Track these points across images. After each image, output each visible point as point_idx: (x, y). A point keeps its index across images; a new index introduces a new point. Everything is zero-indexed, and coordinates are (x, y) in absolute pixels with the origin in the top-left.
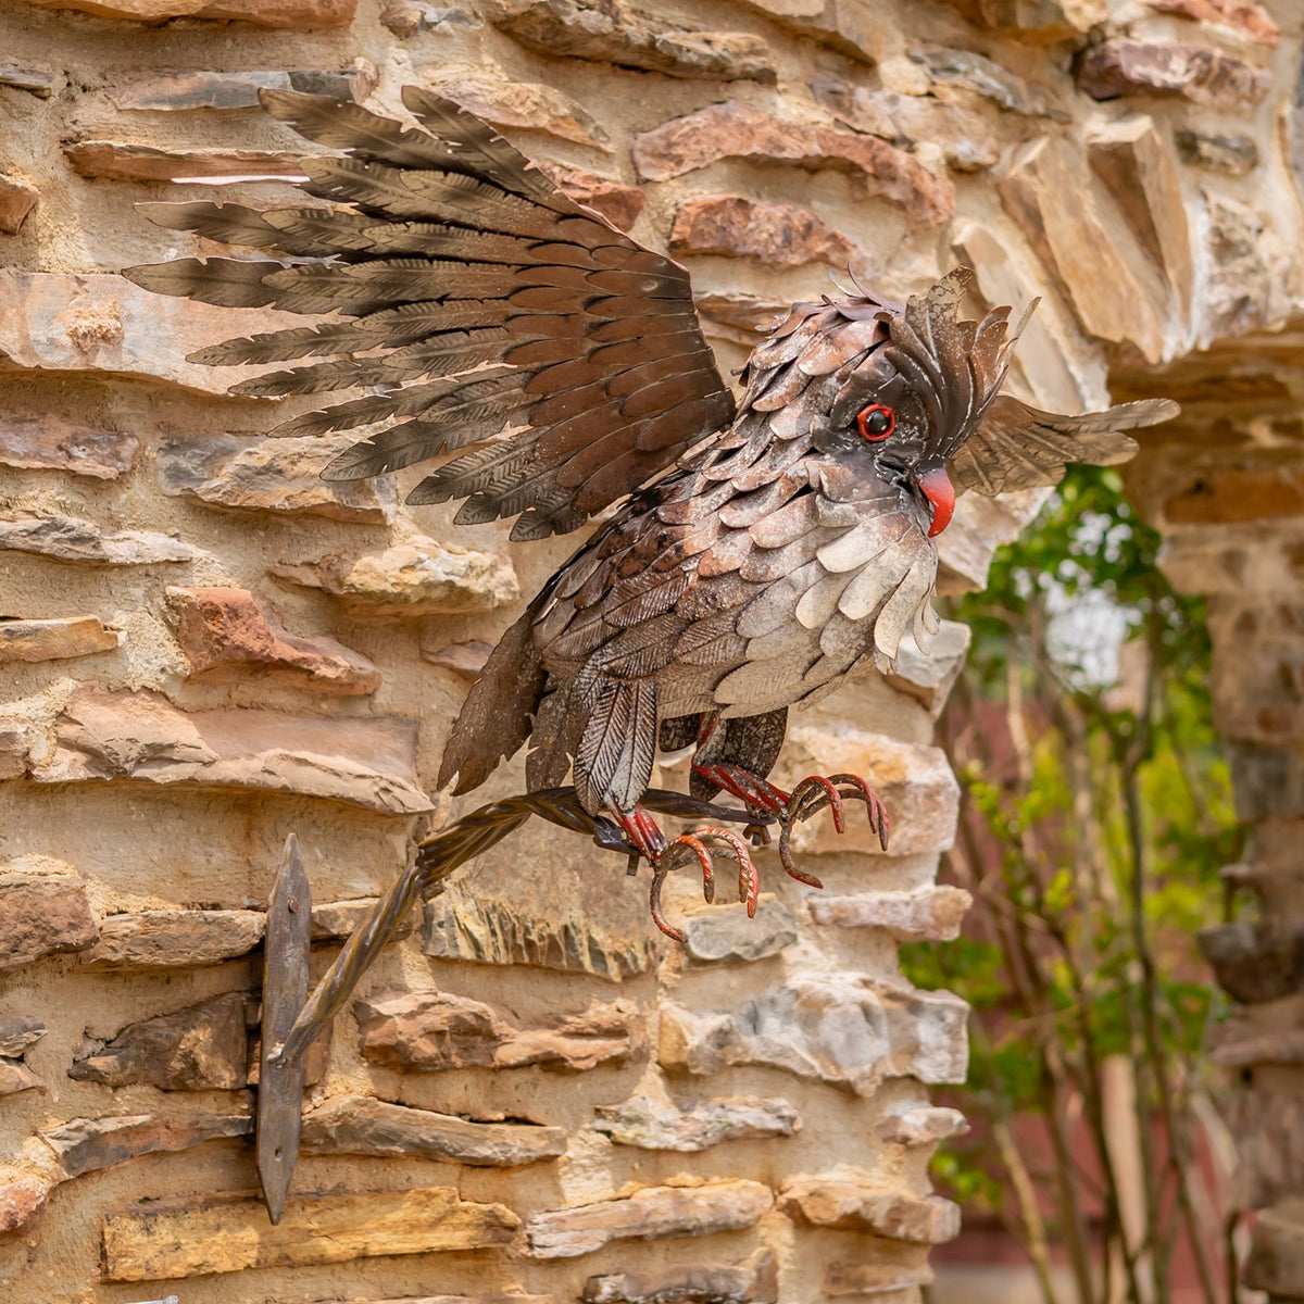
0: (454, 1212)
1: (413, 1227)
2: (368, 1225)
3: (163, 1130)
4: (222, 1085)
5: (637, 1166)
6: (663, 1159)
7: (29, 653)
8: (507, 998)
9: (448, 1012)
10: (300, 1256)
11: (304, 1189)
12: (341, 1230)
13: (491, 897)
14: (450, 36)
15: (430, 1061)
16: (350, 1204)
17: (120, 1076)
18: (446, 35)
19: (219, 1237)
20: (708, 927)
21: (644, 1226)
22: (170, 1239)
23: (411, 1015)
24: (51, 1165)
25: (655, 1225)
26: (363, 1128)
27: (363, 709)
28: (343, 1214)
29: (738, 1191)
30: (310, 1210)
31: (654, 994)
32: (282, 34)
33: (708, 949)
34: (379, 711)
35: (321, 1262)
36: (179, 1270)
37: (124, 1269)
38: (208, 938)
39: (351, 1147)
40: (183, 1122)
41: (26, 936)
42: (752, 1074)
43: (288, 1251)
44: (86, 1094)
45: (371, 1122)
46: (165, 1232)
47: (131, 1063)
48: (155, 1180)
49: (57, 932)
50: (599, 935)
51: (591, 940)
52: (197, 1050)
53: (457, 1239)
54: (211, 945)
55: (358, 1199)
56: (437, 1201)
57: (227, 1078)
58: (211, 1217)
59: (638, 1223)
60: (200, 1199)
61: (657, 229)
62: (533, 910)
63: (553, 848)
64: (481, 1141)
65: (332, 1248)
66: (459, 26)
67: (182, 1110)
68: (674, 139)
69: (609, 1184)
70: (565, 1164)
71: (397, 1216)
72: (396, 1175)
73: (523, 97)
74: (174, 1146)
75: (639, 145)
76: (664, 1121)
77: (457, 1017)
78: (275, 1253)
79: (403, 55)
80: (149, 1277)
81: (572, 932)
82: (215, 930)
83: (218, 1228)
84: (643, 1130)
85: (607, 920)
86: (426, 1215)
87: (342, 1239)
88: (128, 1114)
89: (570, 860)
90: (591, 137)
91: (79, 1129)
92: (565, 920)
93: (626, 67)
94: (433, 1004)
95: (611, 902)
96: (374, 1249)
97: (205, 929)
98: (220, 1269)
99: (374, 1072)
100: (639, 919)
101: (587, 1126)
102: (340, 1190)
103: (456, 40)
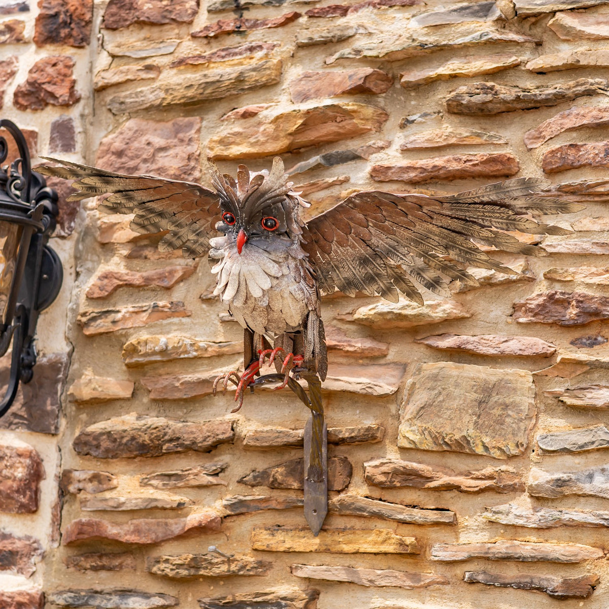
0: (389, 538)
1: (376, 543)
2: (361, 541)
3: (274, 502)
4: (293, 487)
5: (502, 531)
6: (520, 530)
7: (227, 351)
8: (449, 465)
9: (392, 466)
10: (334, 550)
11: (339, 527)
12: (349, 542)
13: (424, 425)
14: (424, 122)
15: (381, 483)
16: (354, 533)
17: (254, 483)
18: (421, 123)
19: (303, 540)
20: (553, 437)
21: (487, 553)
22: (282, 539)
23: (376, 467)
24: (221, 508)
25: (493, 553)
26: (350, 505)
27: (382, 361)
28: (351, 537)
29: (564, 547)
30: (341, 535)
31: (529, 465)
32: (341, 142)
33: (552, 446)
34: (388, 362)
35: (341, 553)
36: (282, 549)
37: (258, 545)
38: (278, 437)
39: (348, 512)
40: (281, 500)
41: (209, 436)
42: (593, 500)
43: (329, 547)
44: (241, 487)
45: (353, 504)
46: (280, 536)
47: (259, 479)
48: (280, 519)
49: (218, 435)
50: (486, 440)
51: (483, 442)
52: (277, 474)
53: (390, 548)
54: (279, 440)
55: (357, 532)
56: (383, 534)
57: (296, 485)
58: (302, 534)
59: (484, 551)
60: (300, 527)
61: (537, 166)
62: (448, 429)
63: (462, 407)
64: (401, 513)
65: (346, 548)
66: (427, 118)
67: (280, 496)
68: (541, 130)
69: (486, 537)
70: (463, 527)
71: (370, 539)
72: (372, 524)
73: (440, 135)
74: (278, 507)
75: (526, 137)
76: (518, 514)
77: (395, 468)
78: (324, 547)
79: (401, 134)
80: (268, 549)
81: (469, 439)
82: (281, 435)
83: (304, 537)
84: (503, 517)
85: (493, 434)
86: (380, 539)
87: (351, 545)
88: (259, 495)
89: (470, 411)
90: (486, 140)
91: (235, 498)
92: (465, 433)
93: (528, 109)
94: (387, 463)
95: (497, 427)
96: (362, 550)
97: (277, 434)
98: (297, 550)
99: (370, 488)
100: (513, 434)
101: (479, 514)
102: (352, 528)
103: (429, 123)
